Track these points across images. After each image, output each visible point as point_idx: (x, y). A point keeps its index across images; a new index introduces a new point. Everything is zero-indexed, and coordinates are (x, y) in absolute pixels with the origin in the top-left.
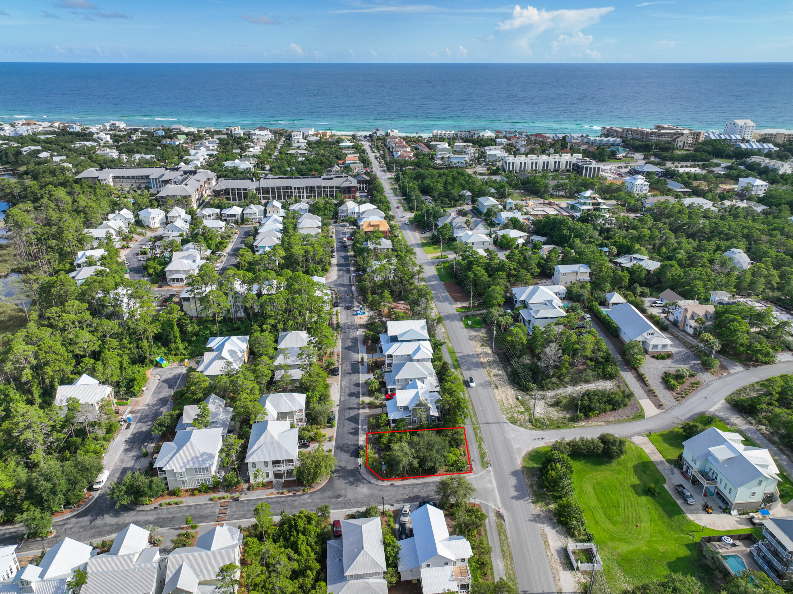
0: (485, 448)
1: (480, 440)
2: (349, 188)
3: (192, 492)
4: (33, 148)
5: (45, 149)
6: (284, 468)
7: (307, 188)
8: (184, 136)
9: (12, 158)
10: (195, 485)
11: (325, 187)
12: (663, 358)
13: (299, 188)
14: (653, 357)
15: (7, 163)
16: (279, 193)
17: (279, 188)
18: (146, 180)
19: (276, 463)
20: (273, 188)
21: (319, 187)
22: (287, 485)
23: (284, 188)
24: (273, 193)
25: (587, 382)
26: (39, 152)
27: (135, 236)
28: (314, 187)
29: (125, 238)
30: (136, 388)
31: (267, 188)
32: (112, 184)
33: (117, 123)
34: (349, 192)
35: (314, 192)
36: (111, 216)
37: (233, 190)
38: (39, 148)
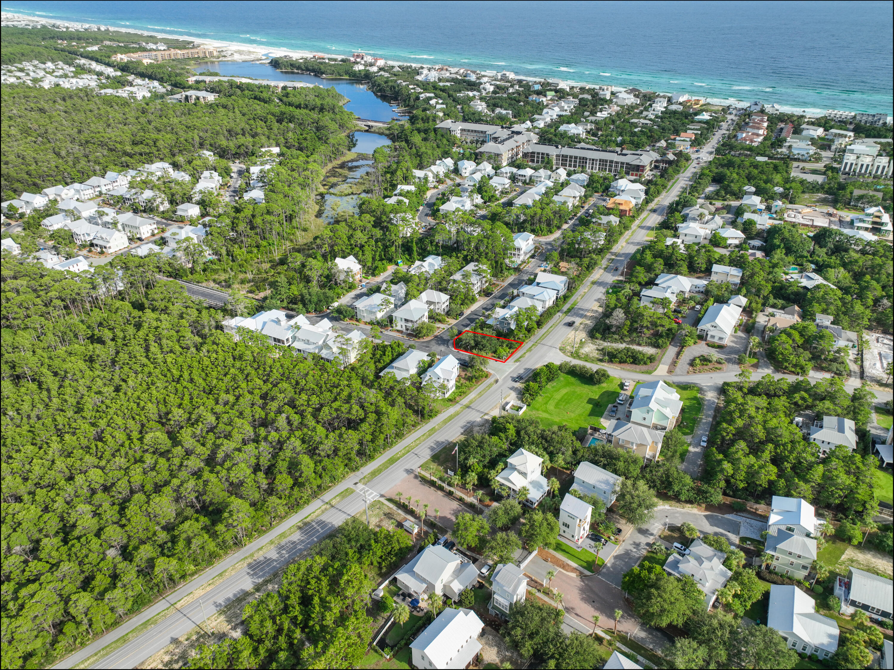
0: (527, 354)
1: (530, 350)
2: (638, 166)
3: (366, 323)
4: (428, 95)
5: (437, 96)
6: (410, 325)
7: (600, 160)
8: (553, 93)
9: (412, 102)
10: (368, 320)
11: (617, 163)
12: (713, 347)
13: (593, 160)
14: (708, 345)
15: (408, 106)
16: (575, 162)
17: (576, 158)
18: (482, 135)
19: (406, 320)
20: (571, 157)
21: (611, 162)
22: (409, 335)
23: (580, 158)
24: (570, 161)
25: (639, 344)
26: (431, 98)
27: (448, 181)
28: (606, 161)
29: (440, 181)
30: (377, 272)
31: (567, 156)
32: (459, 135)
33: (508, 74)
34: (638, 171)
35: (606, 165)
36: (438, 162)
37: (538, 153)
38: (432, 95)
